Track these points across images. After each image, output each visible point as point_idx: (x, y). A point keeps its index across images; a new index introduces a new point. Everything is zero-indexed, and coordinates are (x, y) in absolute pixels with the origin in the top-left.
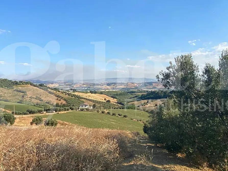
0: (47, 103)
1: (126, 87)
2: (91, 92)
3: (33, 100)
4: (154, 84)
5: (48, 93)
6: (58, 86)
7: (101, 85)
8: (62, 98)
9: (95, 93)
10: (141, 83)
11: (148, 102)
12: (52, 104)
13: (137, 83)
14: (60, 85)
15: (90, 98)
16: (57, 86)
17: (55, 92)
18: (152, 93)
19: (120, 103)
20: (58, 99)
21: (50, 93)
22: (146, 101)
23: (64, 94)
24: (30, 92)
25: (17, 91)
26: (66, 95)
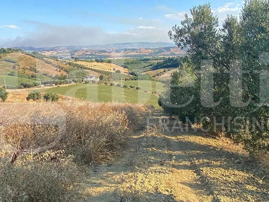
0: (44, 74)
1: (138, 54)
2: (97, 61)
3: (27, 71)
4: (172, 50)
5: (44, 63)
6: (56, 54)
7: (108, 52)
8: (62, 68)
9: (102, 61)
10: (157, 49)
11: (164, 71)
12: (50, 76)
13: (151, 49)
14: (58, 53)
15: (96, 68)
16: (54, 54)
17: (52, 61)
18: (170, 60)
19: (132, 74)
20: (57, 70)
21: (46, 62)
22: (162, 70)
23: (65, 63)
24: (22, 62)
25: (6, 61)
26: (66, 64)
